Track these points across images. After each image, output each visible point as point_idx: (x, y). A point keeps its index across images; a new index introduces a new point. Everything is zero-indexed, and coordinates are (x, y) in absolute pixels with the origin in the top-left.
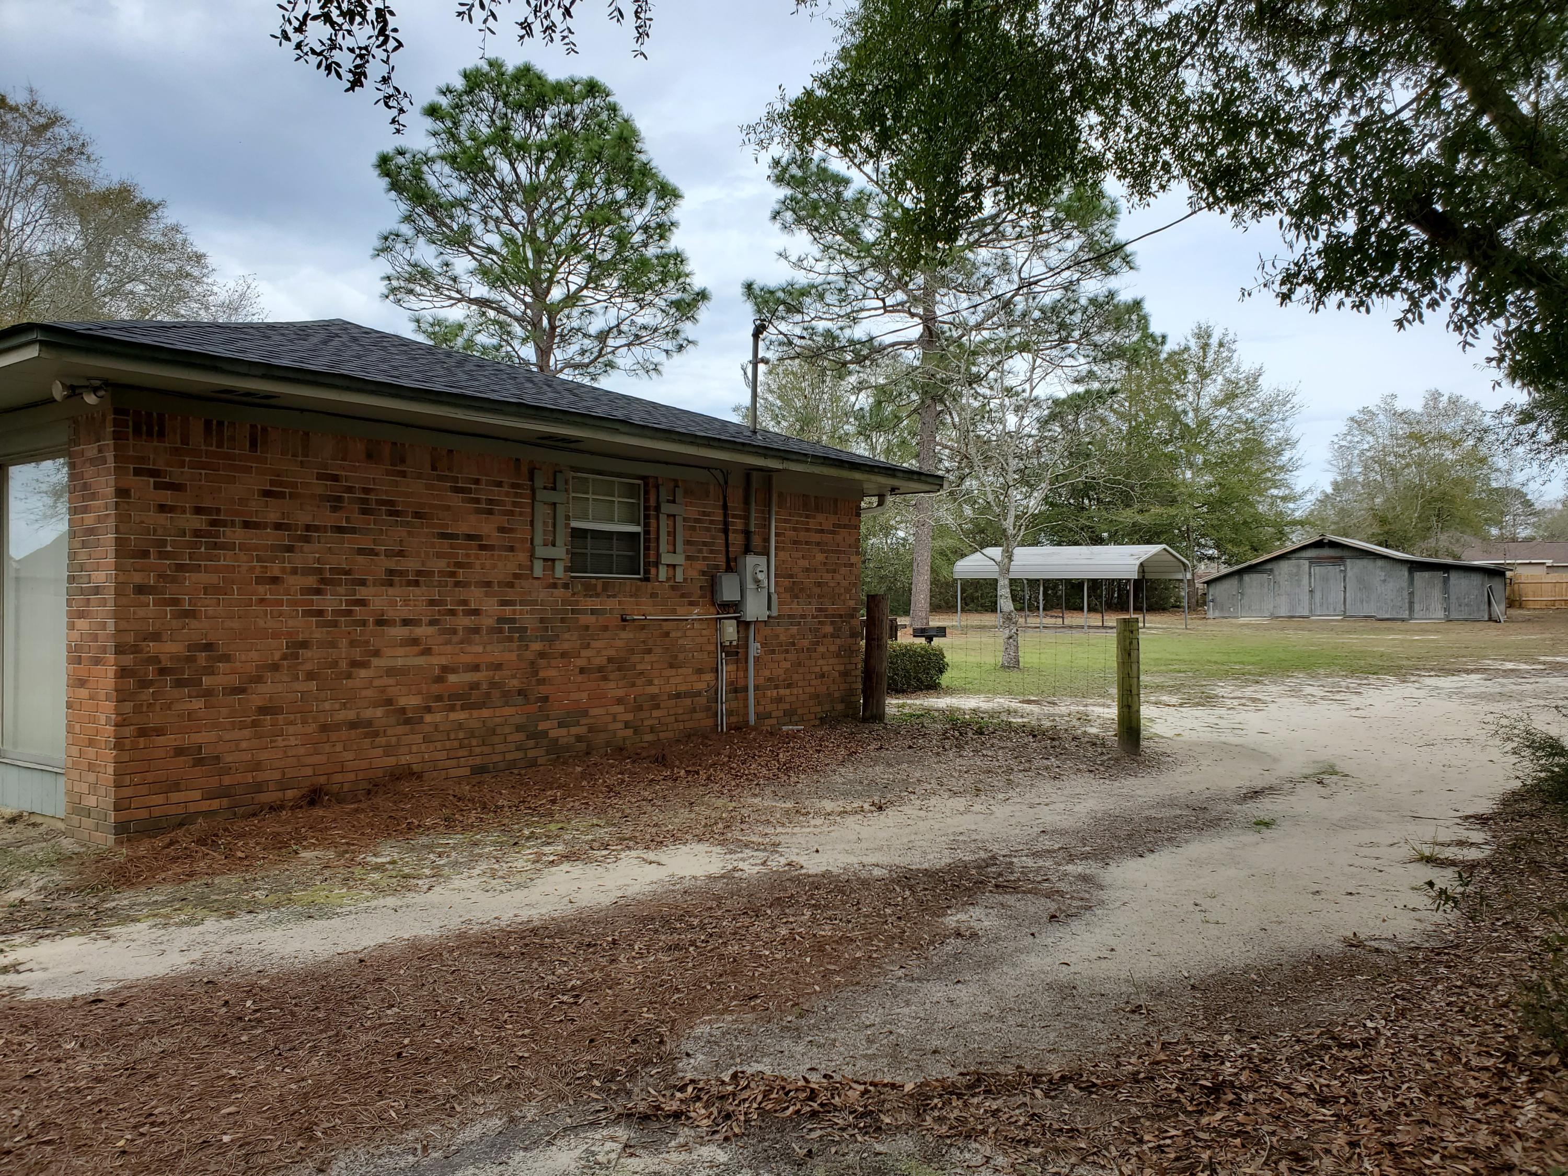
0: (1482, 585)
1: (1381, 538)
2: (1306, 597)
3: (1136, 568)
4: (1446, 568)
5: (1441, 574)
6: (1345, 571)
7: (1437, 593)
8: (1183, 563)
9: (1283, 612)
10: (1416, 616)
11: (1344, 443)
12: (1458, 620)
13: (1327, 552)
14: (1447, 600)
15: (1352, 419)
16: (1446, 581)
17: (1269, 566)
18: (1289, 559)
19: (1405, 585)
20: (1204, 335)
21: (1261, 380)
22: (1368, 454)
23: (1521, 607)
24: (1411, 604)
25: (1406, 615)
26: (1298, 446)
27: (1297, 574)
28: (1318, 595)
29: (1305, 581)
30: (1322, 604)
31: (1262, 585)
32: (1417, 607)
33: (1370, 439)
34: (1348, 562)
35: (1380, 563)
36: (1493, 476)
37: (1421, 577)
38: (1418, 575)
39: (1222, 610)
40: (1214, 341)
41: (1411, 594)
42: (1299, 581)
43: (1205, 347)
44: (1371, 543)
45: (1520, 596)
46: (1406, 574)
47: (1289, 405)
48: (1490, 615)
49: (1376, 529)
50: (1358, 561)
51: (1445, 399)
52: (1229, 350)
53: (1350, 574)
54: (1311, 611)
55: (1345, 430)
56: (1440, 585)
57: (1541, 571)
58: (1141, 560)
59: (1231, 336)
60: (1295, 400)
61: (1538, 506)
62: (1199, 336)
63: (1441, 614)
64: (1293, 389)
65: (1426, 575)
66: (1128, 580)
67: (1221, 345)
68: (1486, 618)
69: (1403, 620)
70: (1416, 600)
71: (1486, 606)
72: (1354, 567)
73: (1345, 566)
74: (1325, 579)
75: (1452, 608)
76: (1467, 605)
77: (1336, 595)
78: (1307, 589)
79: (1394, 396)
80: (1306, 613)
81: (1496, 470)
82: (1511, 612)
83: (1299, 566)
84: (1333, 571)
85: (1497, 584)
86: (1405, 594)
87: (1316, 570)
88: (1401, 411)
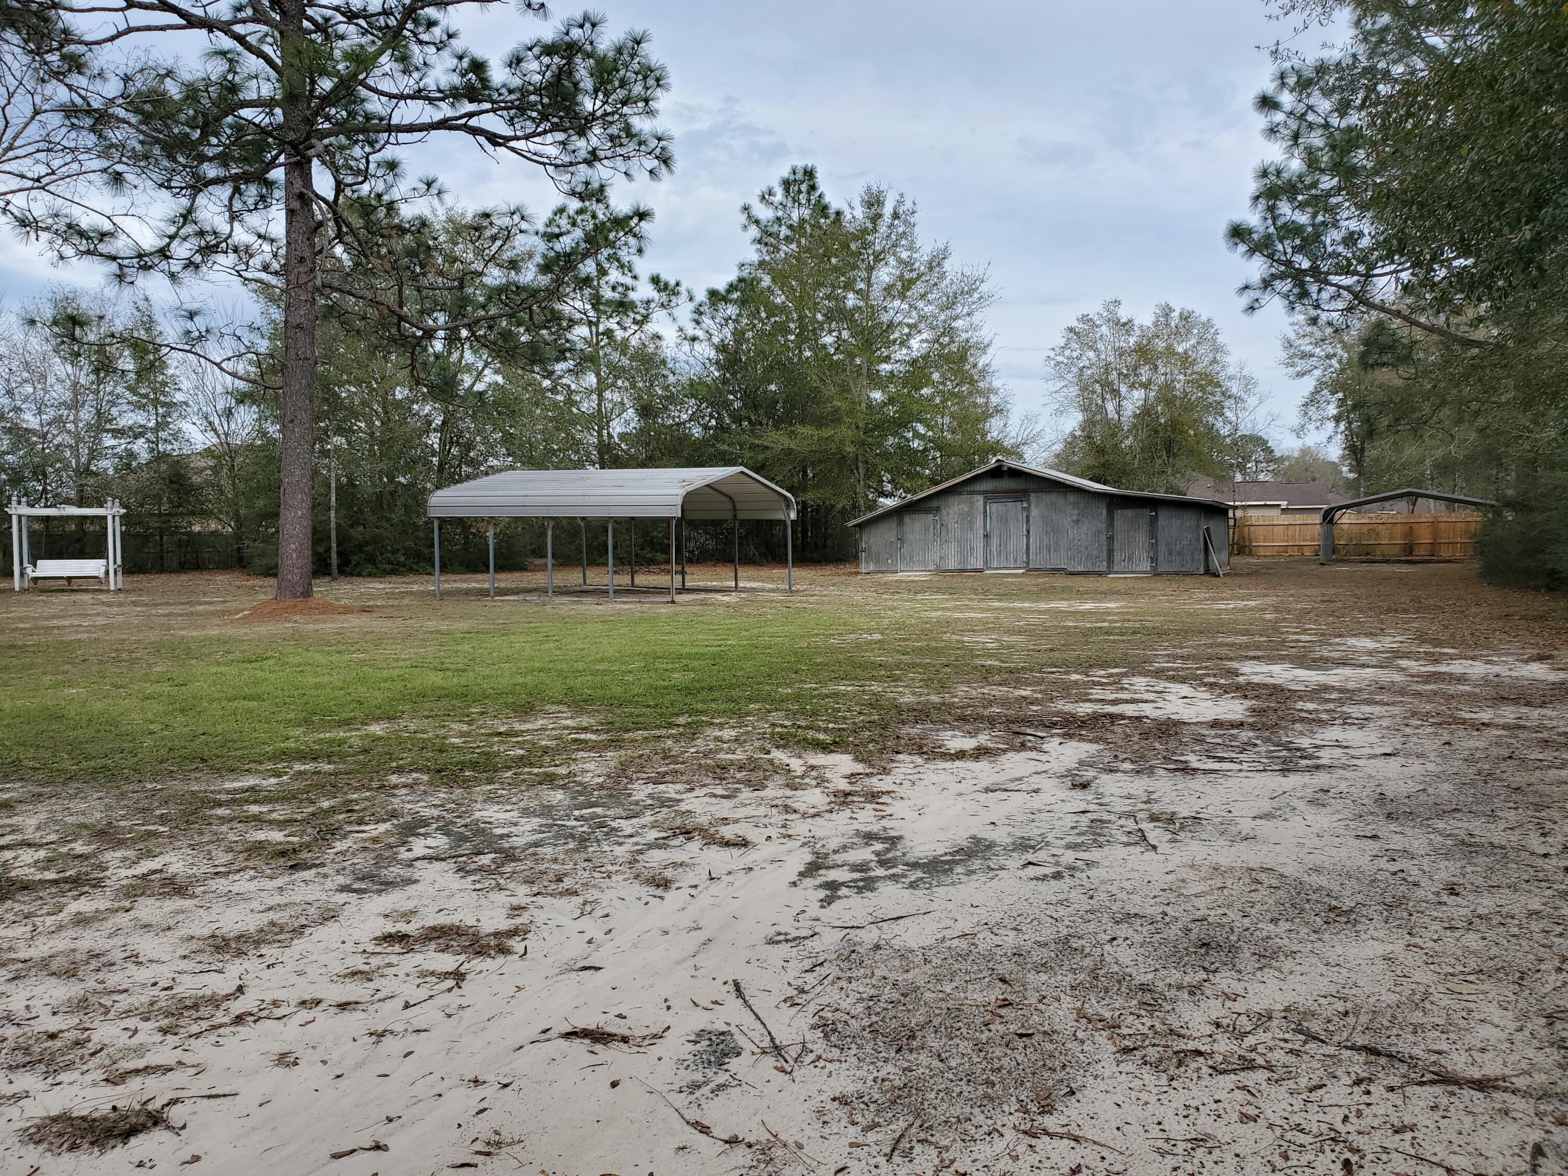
0: (1198, 526)
1: (1096, 471)
2: (980, 544)
3: (679, 501)
4: (1154, 504)
5: (1147, 513)
6: (1028, 509)
7: (1142, 538)
8: (785, 497)
9: (952, 564)
10: (1116, 569)
11: (1060, 359)
12: (1168, 573)
13: (1006, 484)
14: (1154, 546)
15: (1071, 330)
16: (1153, 521)
17: (935, 504)
18: (960, 493)
19: (1103, 526)
20: (873, 202)
21: (947, 265)
22: (1089, 372)
23: (1250, 554)
24: (1110, 552)
25: (1103, 567)
26: (990, 351)
27: (970, 514)
28: (995, 541)
29: (979, 523)
30: (999, 554)
31: (926, 529)
32: (1117, 556)
33: (1091, 354)
34: (1033, 496)
35: (1072, 498)
36: (1227, 404)
37: (1123, 516)
38: (1119, 514)
39: (878, 562)
40: (888, 210)
41: (1111, 539)
42: (971, 523)
43: (876, 218)
44: (1082, 477)
45: (1250, 540)
46: (1104, 512)
47: (976, 295)
48: (1207, 566)
49: (1091, 461)
50: (1044, 496)
51: (1176, 315)
52: (906, 222)
53: (1034, 512)
54: (986, 562)
55: (1062, 342)
56: (1146, 527)
57: (1275, 513)
58: (690, 488)
59: (908, 205)
60: (984, 288)
61: (1278, 454)
62: (870, 205)
63: (1146, 566)
64: (980, 272)
65: (1129, 513)
66: (668, 520)
67: (896, 216)
68: (1202, 571)
69: (1100, 574)
70: (1117, 546)
71: (1202, 556)
72: (1038, 507)
73: (1028, 501)
74: (1004, 520)
75: (1161, 559)
76: (1179, 554)
77: (1017, 542)
78: (981, 532)
79: (1117, 303)
80: (979, 565)
81: (1230, 397)
82: (1235, 560)
83: (972, 504)
84: (1014, 508)
85: (1214, 525)
86: (1103, 539)
87: (995, 508)
88: (1123, 320)
